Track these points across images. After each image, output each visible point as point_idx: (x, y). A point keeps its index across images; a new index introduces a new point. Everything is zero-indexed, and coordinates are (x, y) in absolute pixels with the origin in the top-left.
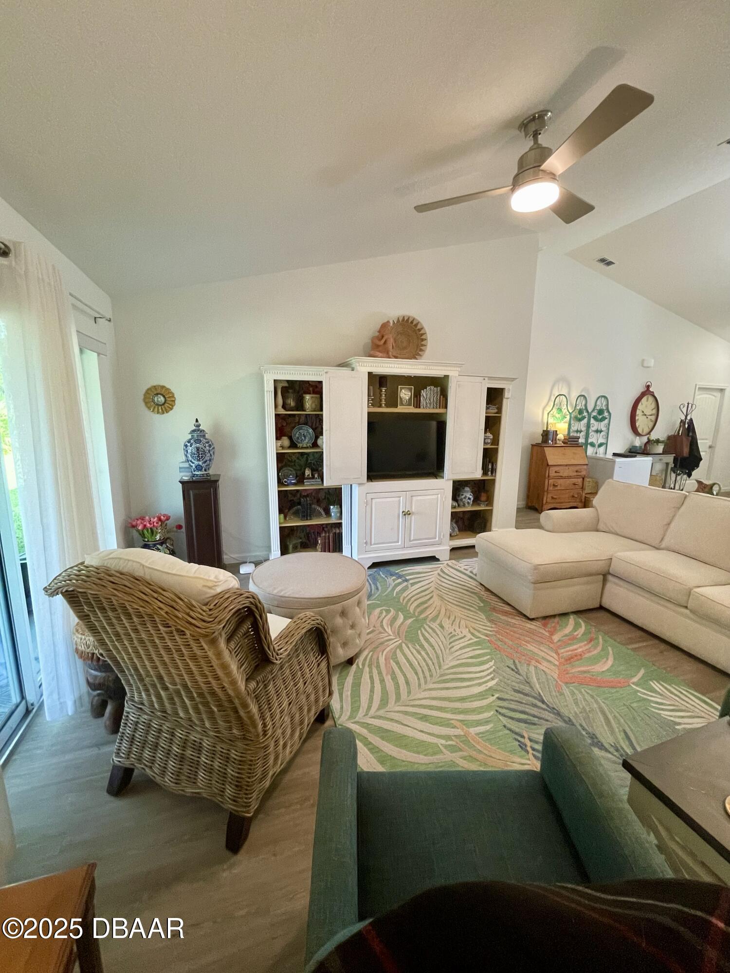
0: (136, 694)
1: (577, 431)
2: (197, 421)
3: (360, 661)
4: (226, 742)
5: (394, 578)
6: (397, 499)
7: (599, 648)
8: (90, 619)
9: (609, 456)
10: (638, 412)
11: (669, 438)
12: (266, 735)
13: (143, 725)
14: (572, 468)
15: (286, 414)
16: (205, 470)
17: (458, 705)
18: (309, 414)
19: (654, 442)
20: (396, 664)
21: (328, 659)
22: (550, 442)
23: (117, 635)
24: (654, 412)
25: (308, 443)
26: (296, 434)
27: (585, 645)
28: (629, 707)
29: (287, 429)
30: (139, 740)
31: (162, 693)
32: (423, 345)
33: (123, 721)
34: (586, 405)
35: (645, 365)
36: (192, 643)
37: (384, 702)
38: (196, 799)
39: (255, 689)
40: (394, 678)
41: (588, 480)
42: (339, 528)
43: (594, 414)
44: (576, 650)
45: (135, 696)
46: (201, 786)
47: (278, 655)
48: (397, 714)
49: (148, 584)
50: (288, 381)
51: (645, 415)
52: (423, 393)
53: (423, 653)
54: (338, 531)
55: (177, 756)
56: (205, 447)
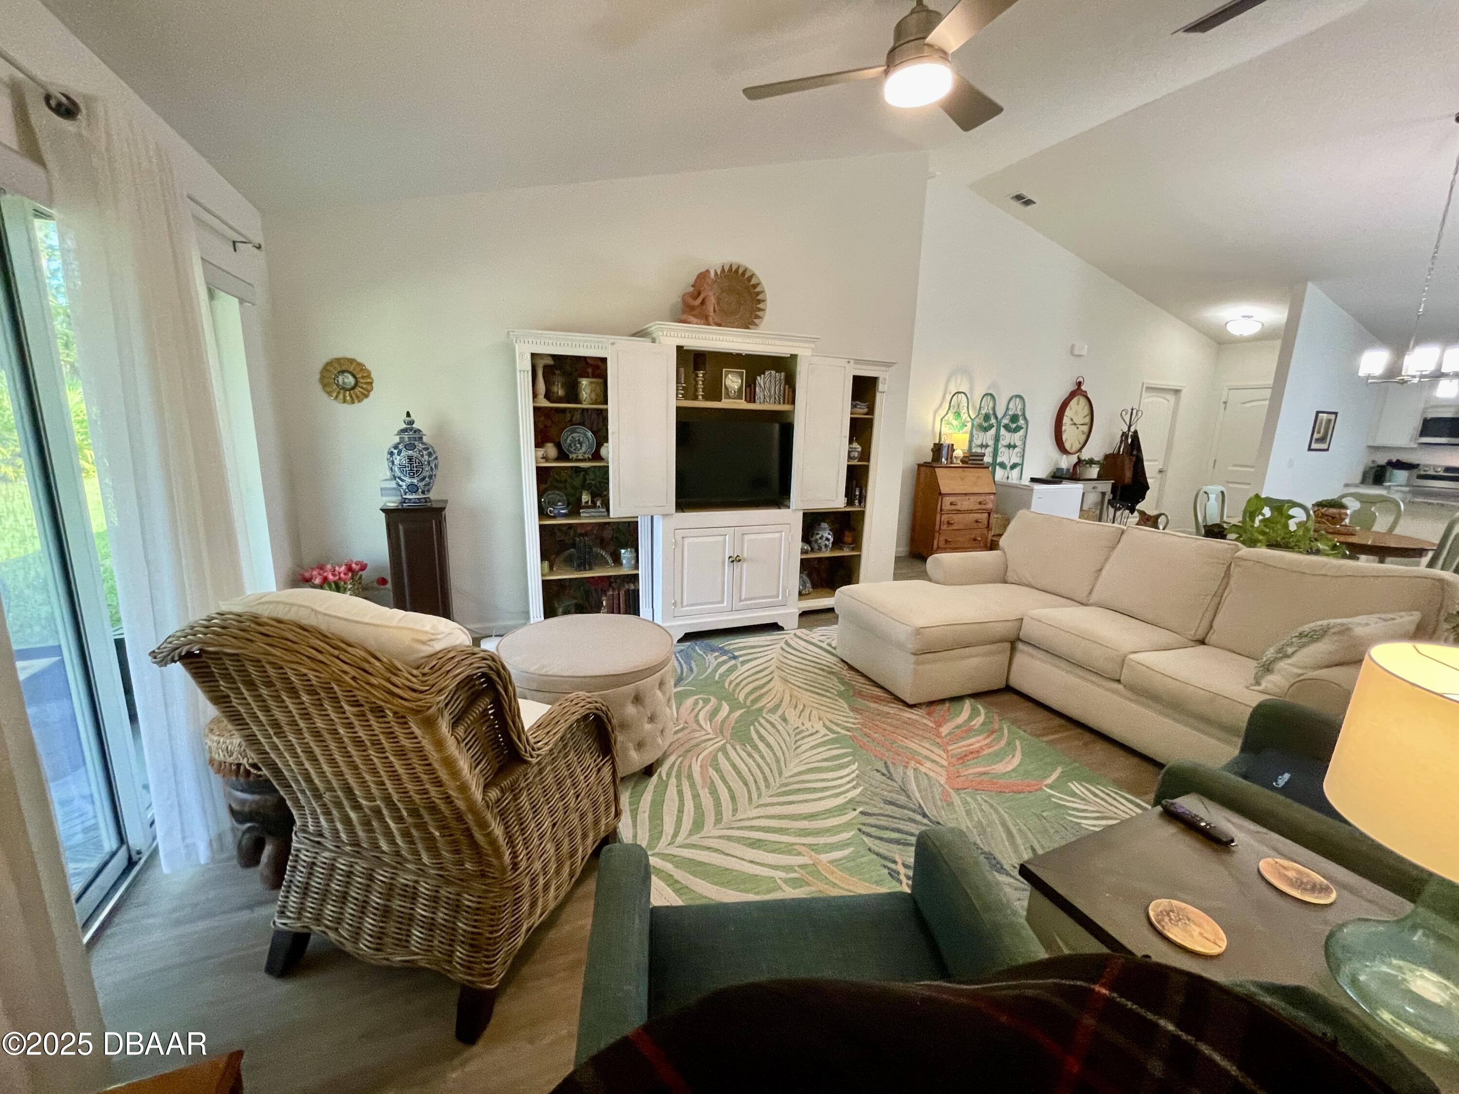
0: (310, 820)
1: (982, 446)
2: (408, 415)
3: (664, 770)
4: (455, 884)
5: (717, 654)
6: (721, 538)
7: (1003, 743)
8: (231, 702)
9: (1026, 481)
10: (1066, 420)
11: (1107, 457)
12: (516, 870)
13: (323, 868)
14: (972, 498)
15: (551, 408)
16: (423, 492)
17: (804, 824)
18: (587, 410)
19: (1087, 463)
20: (717, 772)
21: (613, 763)
22: (943, 460)
23: (276, 725)
24: (1087, 420)
25: (585, 453)
26: (568, 438)
27: (985, 739)
28: (1040, 817)
29: (553, 432)
30: (316, 890)
31: (353, 815)
32: (760, 310)
33: (289, 863)
34: (994, 409)
35: (1076, 352)
36: (396, 728)
37: (698, 825)
38: (410, 970)
39: (499, 800)
40: (714, 792)
41: (996, 516)
42: (634, 583)
43: (1006, 421)
44: (971, 745)
45: (310, 824)
46: (417, 950)
47: (533, 750)
48: (717, 840)
49: (324, 637)
50: (554, 357)
51: (1075, 424)
52: (760, 380)
53: (757, 756)
54: (632, 587)
55: (377, 909)
56: (422, 456)
